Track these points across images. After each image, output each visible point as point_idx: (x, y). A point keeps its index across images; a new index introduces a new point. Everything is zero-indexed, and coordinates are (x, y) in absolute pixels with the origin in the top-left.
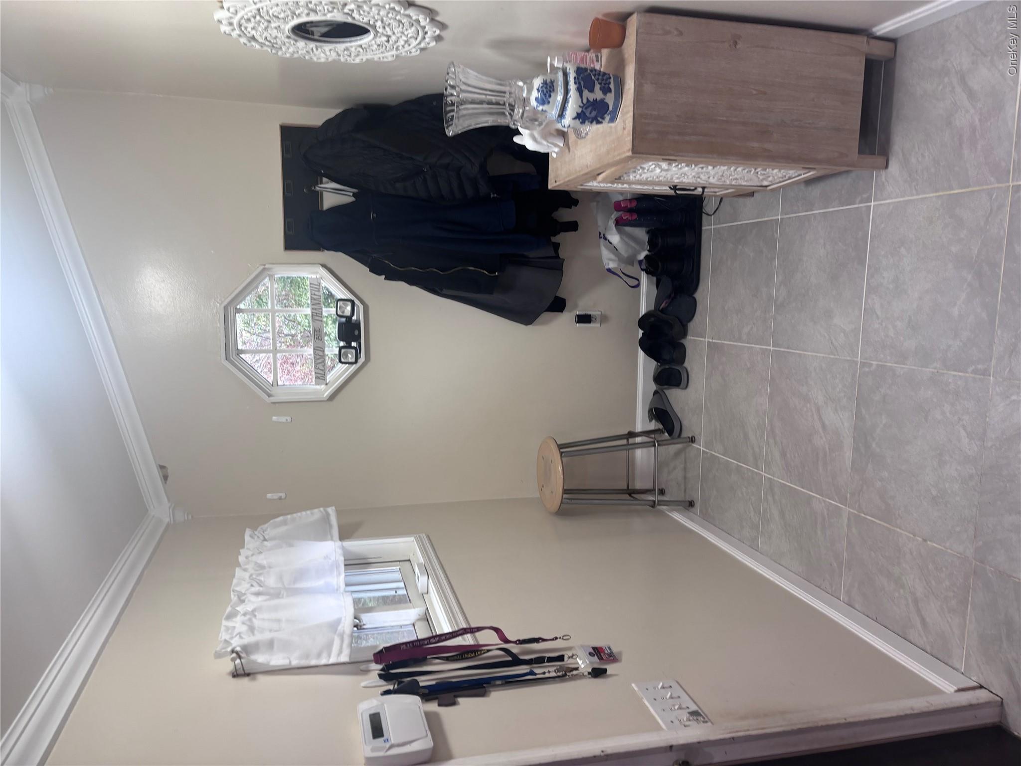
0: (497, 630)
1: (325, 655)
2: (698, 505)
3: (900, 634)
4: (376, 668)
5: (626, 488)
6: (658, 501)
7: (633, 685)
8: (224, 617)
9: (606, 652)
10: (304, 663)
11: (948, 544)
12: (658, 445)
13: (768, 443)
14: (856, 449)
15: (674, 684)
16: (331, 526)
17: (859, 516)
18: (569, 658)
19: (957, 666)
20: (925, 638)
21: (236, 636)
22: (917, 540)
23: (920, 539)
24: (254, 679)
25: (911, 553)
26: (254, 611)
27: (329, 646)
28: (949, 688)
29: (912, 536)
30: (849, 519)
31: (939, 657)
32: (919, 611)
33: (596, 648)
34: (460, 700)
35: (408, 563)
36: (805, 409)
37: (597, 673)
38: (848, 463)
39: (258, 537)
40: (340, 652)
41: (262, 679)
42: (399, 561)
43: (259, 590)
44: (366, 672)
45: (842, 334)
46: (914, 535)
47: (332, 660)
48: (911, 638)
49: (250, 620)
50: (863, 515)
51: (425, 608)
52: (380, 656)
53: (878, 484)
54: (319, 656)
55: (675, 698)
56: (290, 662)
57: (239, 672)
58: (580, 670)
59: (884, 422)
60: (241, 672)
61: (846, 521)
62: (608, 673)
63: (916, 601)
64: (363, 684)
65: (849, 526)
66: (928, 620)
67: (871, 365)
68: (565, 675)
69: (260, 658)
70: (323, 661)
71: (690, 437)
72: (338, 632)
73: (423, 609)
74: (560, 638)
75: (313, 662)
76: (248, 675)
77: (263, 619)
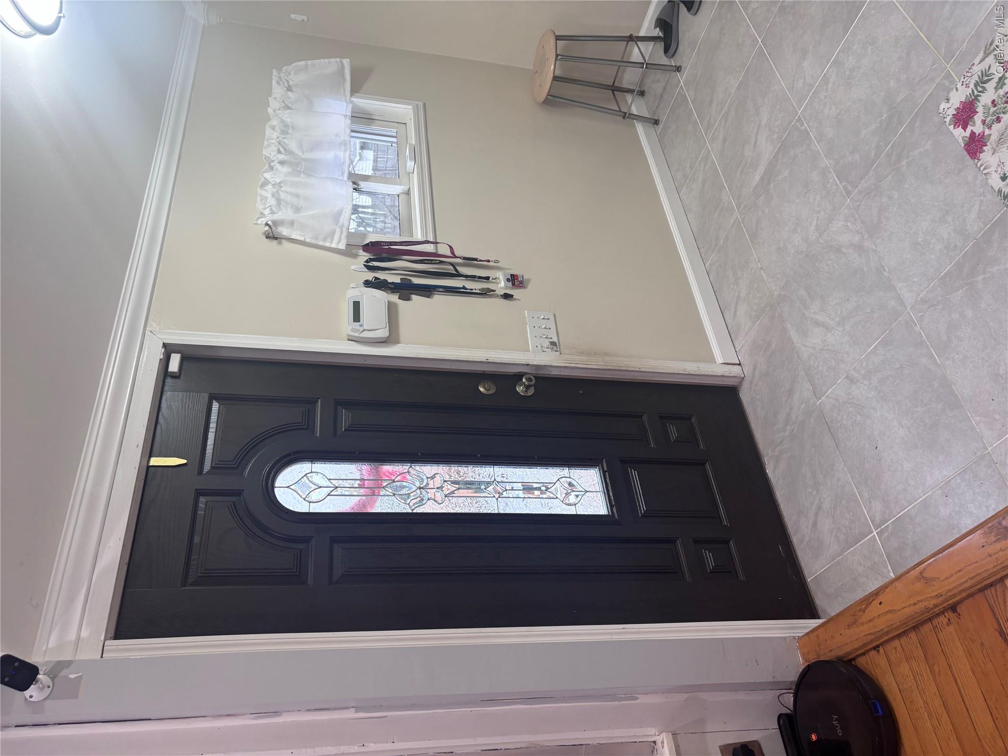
0: (451, 247)
1: (329, 240)
2: (661, 126)
3: (722, 309)
4: (364, 256)
5: (611, 84)
6: (629, 114)
7: (526, 311)
8: (259, 186)
9: (519, 279)
10: (313, 241)
11: (769, 280)
12: (646, 68)
13: (720, 122)
14: (762, 179)
15: (552, 317)
16: (344, 79)
17: (741, 224)
18: (493, 279)
19: (736, 346)
20: (731, 321)
21: (268, 207)
22: (758, 265)
23: (760, 266)
24: (280, 243)
25: (751, 270)
26: (280, 183)
27: (333, 234)
28: (719, 359)
29: (757, 260)
30: (735, 221)
31: (731, 335)
32: (736, 304)
33: (513, 275)
34: (414, 297)
35: (404, 125)
36: (752, 119)
37: (507, 296)
38: (754, 184)
39: (284, 83)
40: (339, 242)
41: (286, 244)
42: (398, 123)
43: (284, 158)
44: (355, 256)
45: (802, 81)
46: (759, 261)
47: (333, 245)
48: (725, 315)
49: (277, 192)
50: (742, 225)
51: (408, 187)
52: (367, 247)
53: (760, 213)
54: (325, 240)
55: (547, 329)
56: (305, 239)
57: (270, 235)
58: (497, 292)
59: (785, 174)
60: (271, 235)
61: (732, 222)
62: (514, 297)
63: (739, 297)
64: (353, 267)
65: (732, 225)
66: (738, 312)
67: (802, 124)
68: (486, 293)
69: (284, 231)
70: (327, 245)
71: (678, 66)
72: (339, 224)
73: (407, 187)
74: (492, 261)
75: (321, 243)
76: (276, 238)
77: (287, 192)
